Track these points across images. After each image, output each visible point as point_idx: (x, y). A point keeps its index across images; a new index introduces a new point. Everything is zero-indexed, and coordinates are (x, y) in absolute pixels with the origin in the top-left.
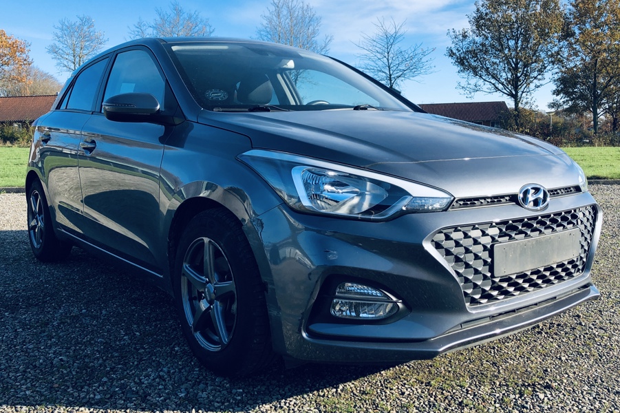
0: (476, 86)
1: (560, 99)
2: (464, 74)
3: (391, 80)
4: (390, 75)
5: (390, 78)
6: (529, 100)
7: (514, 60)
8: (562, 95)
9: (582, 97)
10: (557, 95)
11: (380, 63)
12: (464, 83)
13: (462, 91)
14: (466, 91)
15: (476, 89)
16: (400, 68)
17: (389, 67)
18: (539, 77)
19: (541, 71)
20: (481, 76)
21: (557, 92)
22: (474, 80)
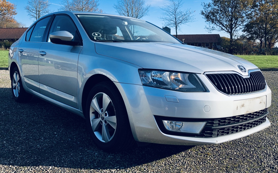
0: (213, 28)
1: (245, 34)
2: (208, 22)
3: (176, 24)
4: (176, 22)
5: (176, 23)
6: (237, 34)
7: (231, 17)
8: (246, 32)
9: (255, 33)
10: (244, 32)
11: (172, 17)
12: (208, 26)
13: (207, 30)
14: (209, 30)
15: (213, 29)
16: (180, 19)
17: (175, 18)
18: (242, 24)
19: (242, 22)
20: (215, 23)
21: (244, 31)
22: (212, 25)
